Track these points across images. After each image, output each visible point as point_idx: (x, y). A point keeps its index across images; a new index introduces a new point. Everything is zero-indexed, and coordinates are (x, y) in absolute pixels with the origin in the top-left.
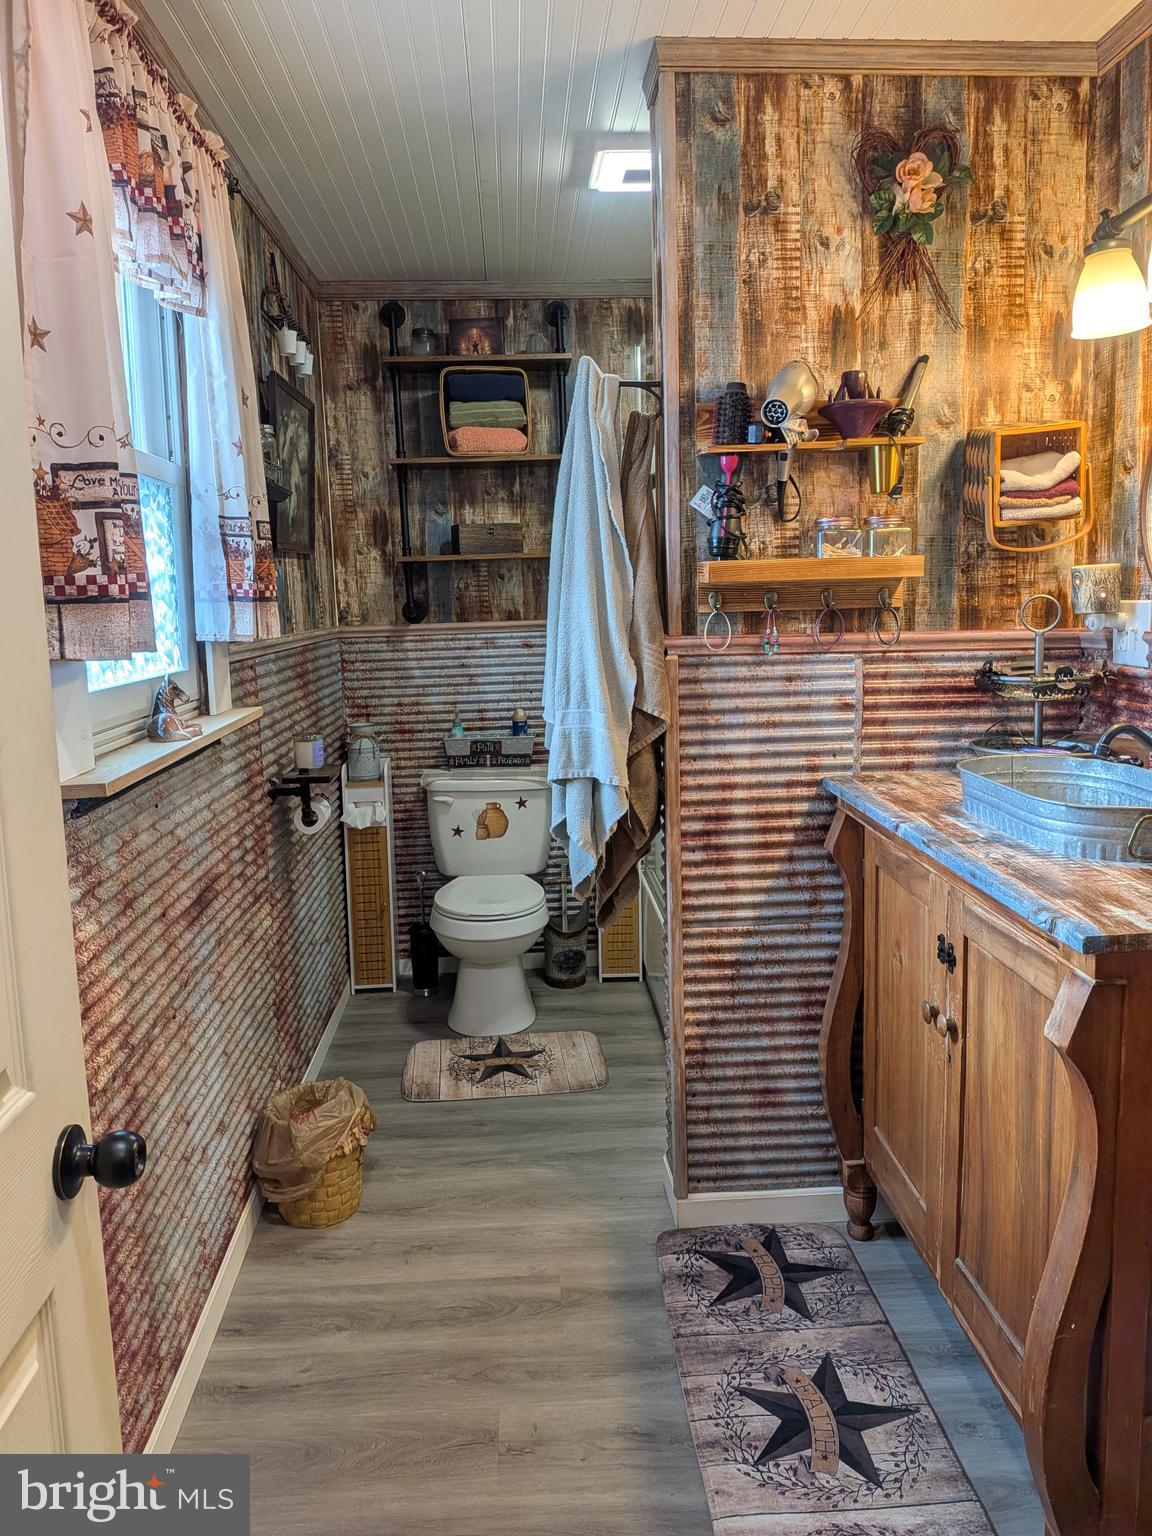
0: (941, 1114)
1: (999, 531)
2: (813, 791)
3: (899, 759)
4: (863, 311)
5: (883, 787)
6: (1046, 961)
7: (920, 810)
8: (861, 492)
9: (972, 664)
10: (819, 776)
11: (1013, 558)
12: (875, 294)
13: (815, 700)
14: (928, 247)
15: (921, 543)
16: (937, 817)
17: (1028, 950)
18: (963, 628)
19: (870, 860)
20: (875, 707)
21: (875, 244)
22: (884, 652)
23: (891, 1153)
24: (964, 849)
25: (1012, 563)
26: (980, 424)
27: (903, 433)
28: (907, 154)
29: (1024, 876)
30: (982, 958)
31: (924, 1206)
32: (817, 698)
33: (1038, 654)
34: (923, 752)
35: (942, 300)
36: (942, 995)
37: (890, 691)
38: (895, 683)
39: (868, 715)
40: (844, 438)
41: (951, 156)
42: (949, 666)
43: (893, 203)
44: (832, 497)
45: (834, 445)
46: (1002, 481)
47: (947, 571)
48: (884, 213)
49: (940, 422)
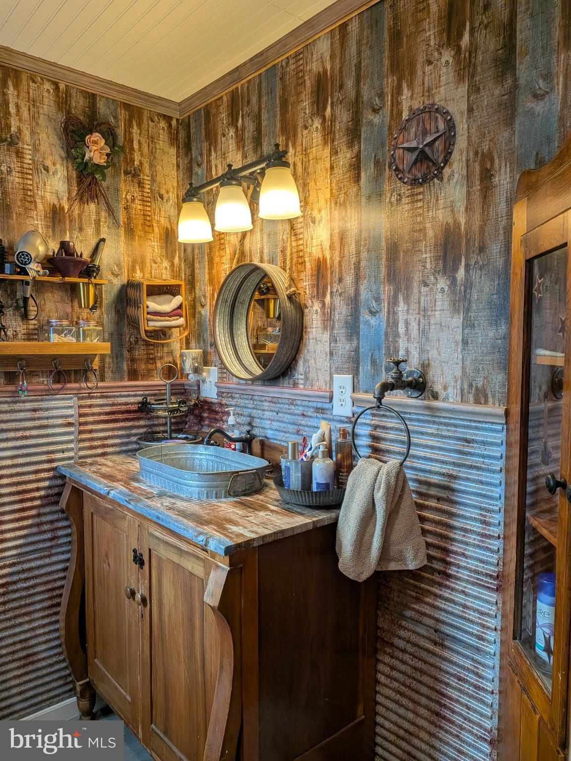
0: (139, 647)
1: (146, 331)
2: (51, 474)
3: (100, 451)
4: (69, 210)
5: (94, 468)
6: (198, 558)
7: (118, 480)
8: (72, 306)
9: (135, 398)
10: (55, 465)
11: (152, 345)
12: (76, 202)
13: (51, 422)
14: (103, 182)
15: (106, 335)
16: (129, 484)
17: (187, 553)
18: (130, 380)
19: (87, 509)
20: (86, 423)
21: (75, 176)
22: (90, 393)
23: (106, 673)
24: (149, 502)
25: (152, 347)
26: (133, 277)
27: (95, 278)
28: (91, 132)
29: (183, 514)
30: (160, 559)
31: (129, 699)
32: (52, 421)
33: (168, 392)
34: (112, 446)
35: (111, 211)
36: (136, 582)
37: (93, 414)
38: (96, 410)
39: (82, 428)
40: (63, 277)
41: (113, 139)
42: (124, 400)
43: (84, 156)
44: (56, 308)
45: (57, 279)
46: (147, 307)
47: (120, 351)
48: (79, 160)
49: (113, 274)
